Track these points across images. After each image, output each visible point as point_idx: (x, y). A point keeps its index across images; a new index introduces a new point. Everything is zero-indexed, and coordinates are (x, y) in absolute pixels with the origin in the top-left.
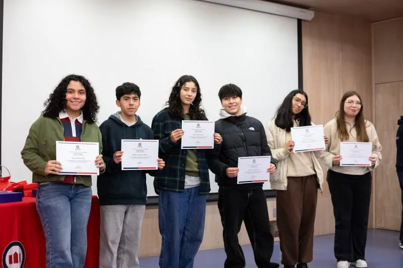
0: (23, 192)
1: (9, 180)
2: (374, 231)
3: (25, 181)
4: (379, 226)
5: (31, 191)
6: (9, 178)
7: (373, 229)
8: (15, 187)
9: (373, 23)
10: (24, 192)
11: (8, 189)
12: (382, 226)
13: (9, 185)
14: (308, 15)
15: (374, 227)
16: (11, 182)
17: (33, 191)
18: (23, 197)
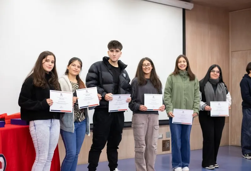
0: (4, 121)
2: (230, 147)
3: (6, 114)
4: (233, 143)
7: (229, 145)
9: (231, 12)
14: (189, 6)
15: (230, 144)
17: (11, 120)
18: (5, 124)
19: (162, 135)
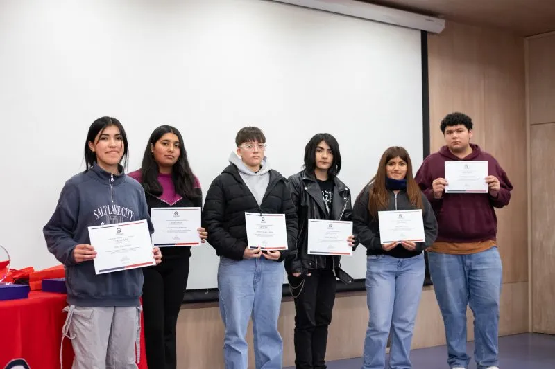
0: (28, 283)
1: (8, 267)
2: (530, 336)
3: (32, 268)
4: (537, 328)
5: (41, 282)
6: (8, 263)
7: (528, 332)
8: (17, 276)
9: (528, 38)
10: (30, 283)
11: (6, 280)
12: (543, 329)
13: (9, 273)
14: (436, 26)
15: (530, 331)
16: (11, 269)
17: (43, 282)
18: (28, 292)
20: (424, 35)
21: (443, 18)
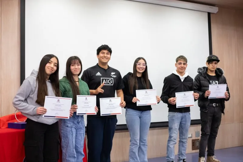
14: (214, 10)
19: (192, 134)
20: (209, 14)
21: (217, 7)
